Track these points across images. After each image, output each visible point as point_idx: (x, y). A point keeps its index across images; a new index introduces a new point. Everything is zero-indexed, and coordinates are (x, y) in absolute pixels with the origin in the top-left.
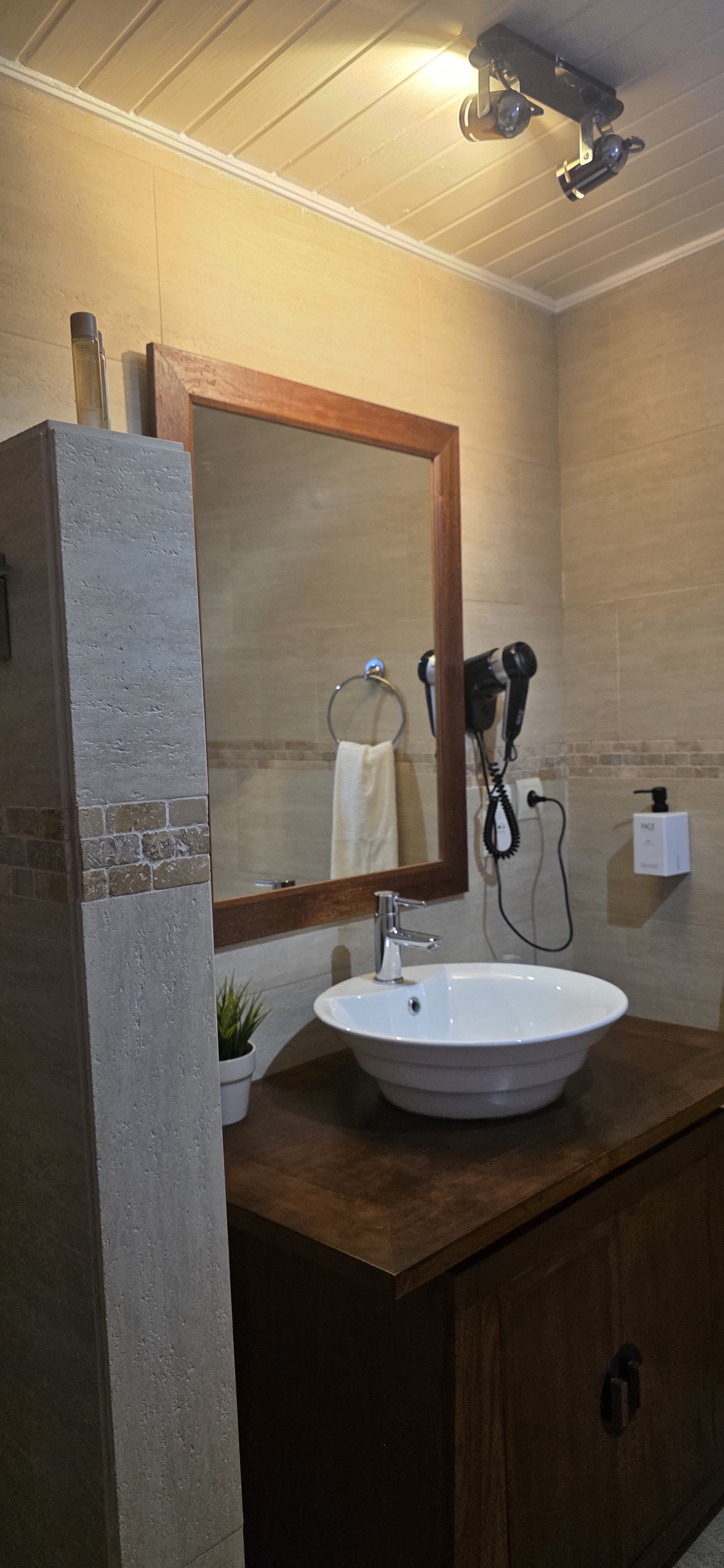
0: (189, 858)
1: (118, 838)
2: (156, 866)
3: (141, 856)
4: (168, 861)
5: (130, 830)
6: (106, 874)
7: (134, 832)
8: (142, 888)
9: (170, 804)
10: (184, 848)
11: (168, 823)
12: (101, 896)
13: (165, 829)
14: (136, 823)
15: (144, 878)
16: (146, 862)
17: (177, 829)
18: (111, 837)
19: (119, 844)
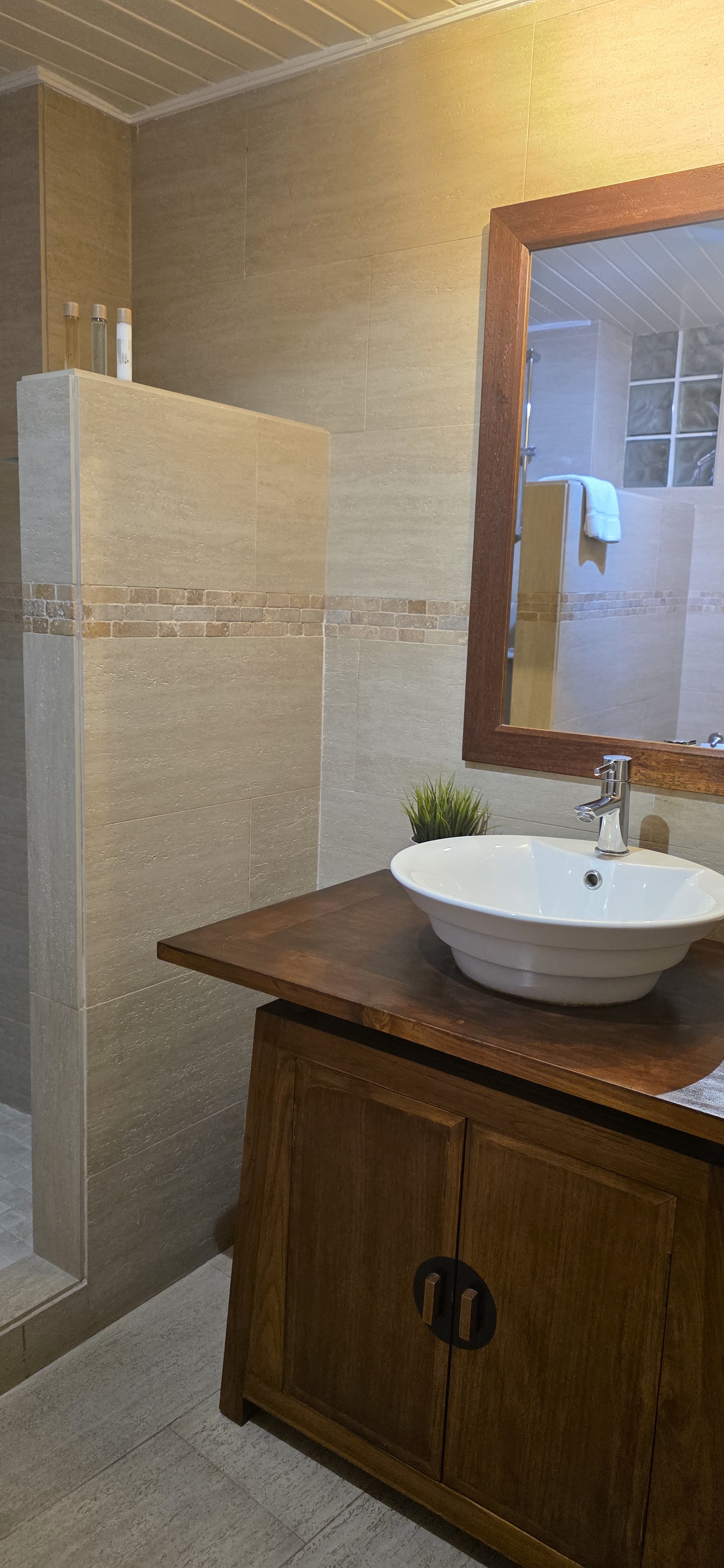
0: (65, 620)
1: (36, 601)
2: (50, 620)
3: (45, 614)
4: (56, 619)
5: (41, 598)
6: (31, 620)
7: (42, 599)
8: (44, 631)
9: (57, 587)
10: (62, 614)
11: (56, 598)
12: (29, 631)
13: (55, 601)
14: (43, 595)
15: (45, 626)
16: (47, 618)
17: (60, 602)
18: (34, 600)
19: (36, 605)
